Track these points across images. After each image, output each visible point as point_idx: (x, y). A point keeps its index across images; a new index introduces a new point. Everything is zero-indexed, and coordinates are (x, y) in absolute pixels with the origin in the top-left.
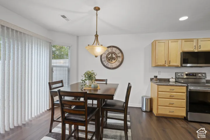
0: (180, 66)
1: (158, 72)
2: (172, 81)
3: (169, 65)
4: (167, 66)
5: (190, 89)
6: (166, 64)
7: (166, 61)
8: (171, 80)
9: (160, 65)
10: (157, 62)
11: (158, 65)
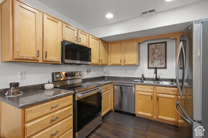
0: (60, 63)
1: (21, 74)
2: (49, 88)
3: (44, 59)
4: (41, 61)
5: (78, 97)
6: (38, 58)
7: (38, 51)
8: (47, 86)
9: (25, 58)
10: (19, 52)
11: (21, 57)
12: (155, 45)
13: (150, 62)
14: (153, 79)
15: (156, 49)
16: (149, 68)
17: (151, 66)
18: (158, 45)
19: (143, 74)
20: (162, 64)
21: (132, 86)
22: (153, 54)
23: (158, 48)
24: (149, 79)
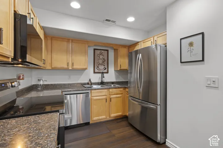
12: (100, 51)
13: (96, 67)
14: (98, 83)
15: (100, 56)
16: (94, 72)
17: (96, 71)
18: (103, 51)
19: (90, 79)
20: (105, 69)
21: (88, 93)
22: (98, 59)
23: (102, 54)
24: (95, 84)
